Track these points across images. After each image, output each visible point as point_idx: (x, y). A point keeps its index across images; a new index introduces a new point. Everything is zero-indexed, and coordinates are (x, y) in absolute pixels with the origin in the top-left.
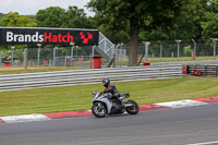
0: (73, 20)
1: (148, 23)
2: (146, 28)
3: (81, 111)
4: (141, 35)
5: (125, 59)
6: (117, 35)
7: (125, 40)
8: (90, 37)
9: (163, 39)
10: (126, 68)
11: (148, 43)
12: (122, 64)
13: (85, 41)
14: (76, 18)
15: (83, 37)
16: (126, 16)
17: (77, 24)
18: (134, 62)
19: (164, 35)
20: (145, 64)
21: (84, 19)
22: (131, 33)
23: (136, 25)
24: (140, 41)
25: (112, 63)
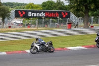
0: (58, 7)
1: (92, 8)
2: (92, 10)
3: (62, 48)
4: (90, 13)
5: (82, 24)
6: (79, 13)
7: (82, 16)
8: (66, 14)
10: (82, 29)
11: (93, 17)
13: (64, 16)
16: (83, 5)
17: (60, 8)
20: (92, 27)
21: (63, 6)
22: (85, 13)
23: (88, 9)
25: (76, 26)
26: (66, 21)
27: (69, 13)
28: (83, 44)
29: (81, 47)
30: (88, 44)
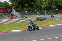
2: (26, 7)
3: (8, 31)
4: (25, 9)
5: (20, 16)
6: (18, 9)
7: (20, 11)
8: (10, 10)
9: (31, 10)
10: (20, 19)
11: (26, 11)
12: (19, 17)
13: (9, 11)
14: (6, 5)
15: (8, 10)
16: (20, 4)
18: (23, 17)
19: (31, 9)
20: (26, 17)
21: (8, 5)
22: (22, 9)
23: (23, 6)
24: (24, 11)
25: (16, 17)
26: (10, 14)
27: (12, 9)
28: (21, 29)
29: (20, 30)
30: (23, 28)
